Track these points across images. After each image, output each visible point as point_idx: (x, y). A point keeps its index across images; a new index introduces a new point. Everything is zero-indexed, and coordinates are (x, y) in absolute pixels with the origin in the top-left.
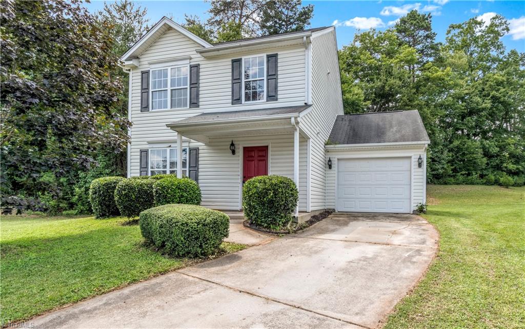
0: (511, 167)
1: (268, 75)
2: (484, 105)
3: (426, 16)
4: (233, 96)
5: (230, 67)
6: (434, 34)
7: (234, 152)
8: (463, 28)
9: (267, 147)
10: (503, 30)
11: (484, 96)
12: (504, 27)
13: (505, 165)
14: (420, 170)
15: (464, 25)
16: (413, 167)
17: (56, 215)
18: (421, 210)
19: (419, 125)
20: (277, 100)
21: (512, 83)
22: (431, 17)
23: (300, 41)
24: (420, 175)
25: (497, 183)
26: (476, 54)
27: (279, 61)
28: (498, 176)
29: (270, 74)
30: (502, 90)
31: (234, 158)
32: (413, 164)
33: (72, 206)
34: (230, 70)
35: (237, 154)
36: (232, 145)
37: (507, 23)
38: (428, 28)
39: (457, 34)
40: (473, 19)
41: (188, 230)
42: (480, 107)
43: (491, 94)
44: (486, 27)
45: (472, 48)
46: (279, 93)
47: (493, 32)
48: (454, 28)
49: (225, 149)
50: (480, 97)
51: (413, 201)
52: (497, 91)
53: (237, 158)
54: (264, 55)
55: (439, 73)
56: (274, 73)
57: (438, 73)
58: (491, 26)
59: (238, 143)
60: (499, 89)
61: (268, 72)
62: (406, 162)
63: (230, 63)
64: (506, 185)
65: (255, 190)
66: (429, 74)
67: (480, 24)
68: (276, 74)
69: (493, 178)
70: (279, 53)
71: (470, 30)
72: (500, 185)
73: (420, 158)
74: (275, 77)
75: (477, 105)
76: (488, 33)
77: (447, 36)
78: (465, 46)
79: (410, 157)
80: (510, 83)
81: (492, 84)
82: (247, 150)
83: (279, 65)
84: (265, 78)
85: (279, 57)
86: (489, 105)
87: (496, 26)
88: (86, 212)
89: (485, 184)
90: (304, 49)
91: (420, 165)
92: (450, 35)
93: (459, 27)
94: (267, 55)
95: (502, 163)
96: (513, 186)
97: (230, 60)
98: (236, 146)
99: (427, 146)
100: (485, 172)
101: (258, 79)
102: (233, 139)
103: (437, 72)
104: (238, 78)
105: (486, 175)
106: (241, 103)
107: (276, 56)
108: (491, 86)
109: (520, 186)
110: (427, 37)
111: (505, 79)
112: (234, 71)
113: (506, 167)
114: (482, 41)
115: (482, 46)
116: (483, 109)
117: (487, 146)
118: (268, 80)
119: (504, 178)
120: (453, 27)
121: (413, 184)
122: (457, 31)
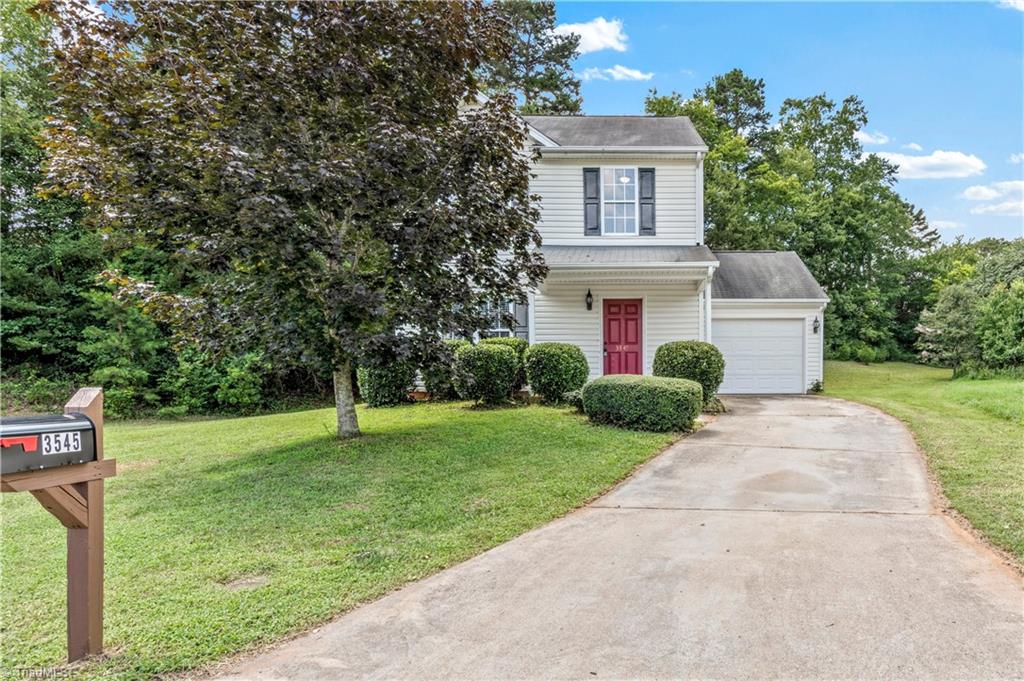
0: (872, 333)
1: (641, 198)
2: (837, 238)
3: (757, 83)
4: (586, 223)
5: (582, 178)
6: (768, 114)
7: (589, 306)
8: (804, 108)
9: (641, 300)
10: (859, 120)
11: (836, 223)
12: (860, 116)
13: (863, 330)
14: (816, 336)
15: (806, 104)
16: (807, 332)
17: (134, 417)
18: (817, 390)
19: (806, 275)
20: (654, 234)
21: (871, 206)
22: (763, 86)
23: (691, 156)
24: (816, 343)
25: (855, 358)
26: (822, 154)
27: (657, 178)
28: (854, 348)
29: (644, 196)
30: (860, 216)
31: (589, 314)
32: (807, 328)
33: (166, 398)
34: (582, 184)
35: (594, 309)
36: (589, 295)
37: (865, 111)
38: (759, 104)
39: (795, 116)
40: (820, 98)
41: (679, 400)
42: (832, 240)
43: (846, 221)
44: (838, 112)
45: (817, 143)
46: (657, 224)
47: (846, 122)
48: (791, 105)
49: (578, 301)
50: (831, 224)
51: (807, 378)
52: (854, 216)
53: (596, 315)
54: (635, 168)
55: (780, 183)
56: (649, 196)
57: (778, 183)
58: (845, 111)
59: (596, 293)
60: (856, 214)
61: (641, 193)
62: (799, 325)
63: (581, 172)
64: (864, 361)
65: (682, 359)
66: (766, 182)
67: (829, 106)
68: (652, 198)
69: (849, 349)
70: (657, 168)
71: (814, 114)
72: (858, 360)
73: (816, 321)
74: (652, 201)
75: (829, 236)
76: (840, 123)
77: (781, 117)
78: (809, 137)
79: (803, 319)
80: (868, 205)
81: (847, 205)
82: (609, 304)
83: (657, 184)
84: (637, 201)
85: (657, 173)
86: (844, 239)
87: (851, 114)
88: (200, 409)
89: (838, 359)
90: (693, 167)
91: (815, 330)
92: (786, 117)
93: (799, 105)
94: (640, 169)
95: (859, 327)
96: (874, 362)
97: (581, 167)
98: (594, 298)
99: (825, 305)
100: (838, 341)
101: (625, 201)
102: (592, 288)
103: (776, 181)
104: (594, 196)
105: (839, 346)
106: (600, 235)
107: (652, 171)
108: (845, 208)
109: (882, 362)
110: (758, 118)
111: (862, 198)
112: (588, 186)
113: (865, 334)
114: (831, 133)
115: (832, 142)
116: (836, 244)
117: (842, 301)
118: (641, 204)
119: (864, 350)
120: (789, 103)
121: (807, 355)
122: (795, 112)
